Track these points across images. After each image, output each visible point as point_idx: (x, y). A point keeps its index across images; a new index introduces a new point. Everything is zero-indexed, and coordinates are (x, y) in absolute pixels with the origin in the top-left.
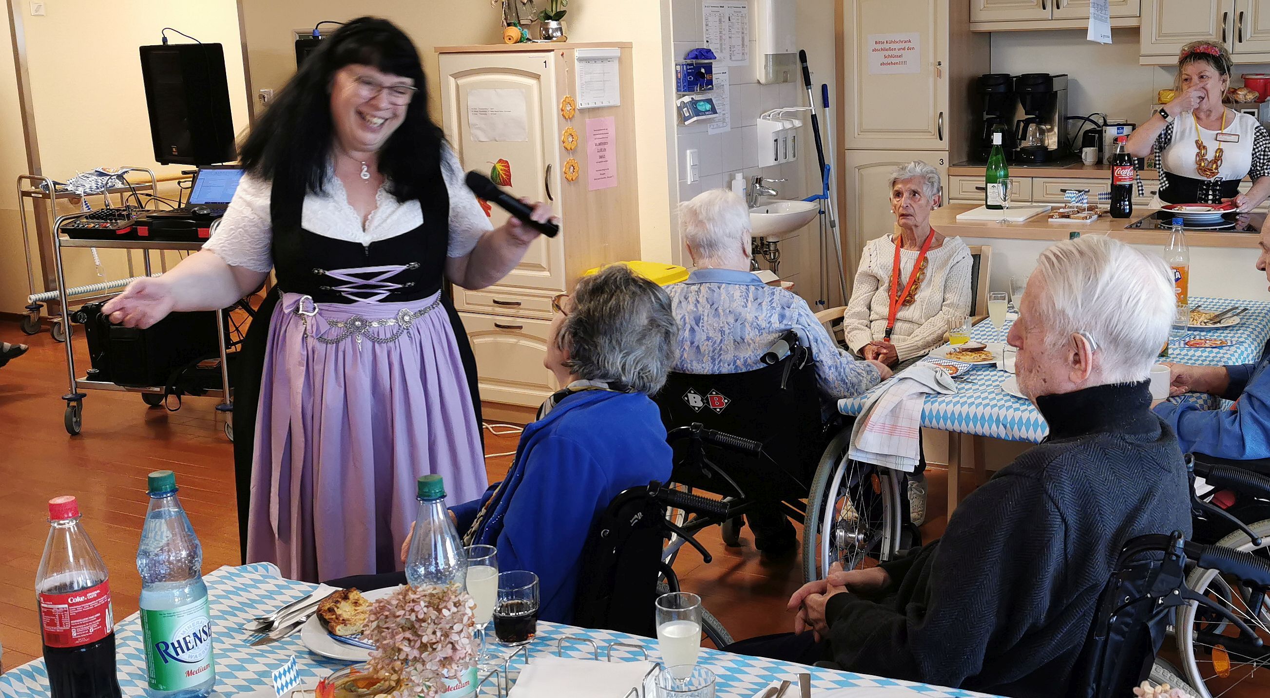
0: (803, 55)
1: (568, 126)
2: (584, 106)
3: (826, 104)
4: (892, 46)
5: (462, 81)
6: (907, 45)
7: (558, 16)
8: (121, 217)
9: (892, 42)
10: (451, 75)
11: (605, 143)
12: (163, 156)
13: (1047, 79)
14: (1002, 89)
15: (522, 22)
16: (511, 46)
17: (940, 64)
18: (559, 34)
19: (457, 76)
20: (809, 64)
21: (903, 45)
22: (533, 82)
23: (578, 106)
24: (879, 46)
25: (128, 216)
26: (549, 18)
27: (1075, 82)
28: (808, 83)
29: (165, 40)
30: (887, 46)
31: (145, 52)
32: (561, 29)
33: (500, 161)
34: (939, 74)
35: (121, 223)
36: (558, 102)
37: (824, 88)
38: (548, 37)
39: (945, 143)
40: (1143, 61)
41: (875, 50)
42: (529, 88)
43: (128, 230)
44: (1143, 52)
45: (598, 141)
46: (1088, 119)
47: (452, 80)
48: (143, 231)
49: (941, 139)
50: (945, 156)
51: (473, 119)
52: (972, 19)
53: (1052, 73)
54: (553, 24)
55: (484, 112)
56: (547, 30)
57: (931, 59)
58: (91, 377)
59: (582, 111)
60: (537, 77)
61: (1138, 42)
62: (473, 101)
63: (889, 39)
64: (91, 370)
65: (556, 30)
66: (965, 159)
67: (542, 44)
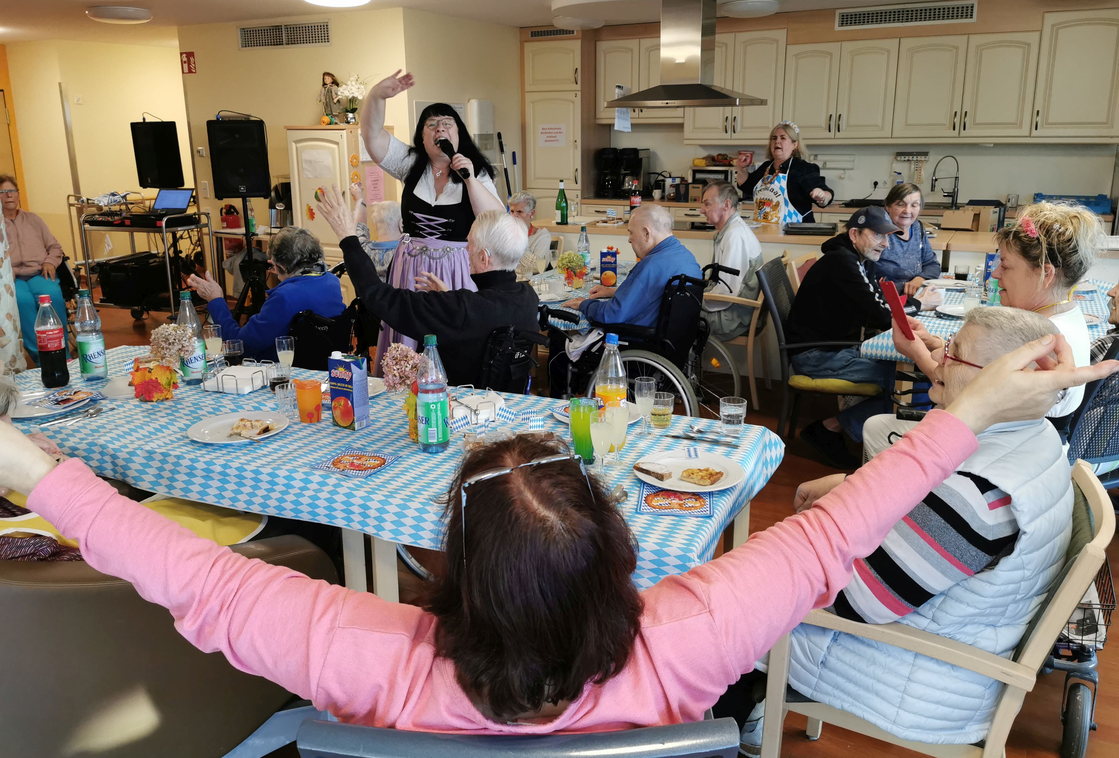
0: (499, 135)
1: (354, 170)
2: (364, 160)
3: (515, 162)
4: (551, 131)
5: (299, 145)
6: (559, 131)
7: (353, 111)
8: (117, 215)
9: (551, 129)
10: (294, 142)
11: (377, 180)
12: (144, 183)
13: (635, 151)
14: (611, 156)
15: (334, 113)
16: (324, 126)
17: (576, 141)
18: (354, 120)
19: (296, 142)
20: (503, 140)
21: (556, 131)
22: (335, 146)
23: (361, 160)
24: (544, 131)
25: (121, 214)
26: (348, 111)
27: (654, 153)
28: (502, 150)
29: (144, 119)
30: (548, 131)
31: (134, 126)
32: (354, 118)
33: (320, 189)
34: (576, 147)
35: (116, 218)
36: (348, 159)
37: (514, 154)
38: (348, 122)
39: (579, 186)
40: (686, 142)
41: (542, 133)
42: (333, 149)
43: (120, 222)
44: (686, 137)
45: (373, 179)
46: (660, 174)
47: (294, 144)
48: (127, 222)
49: (577, 183)
50: (579, 193)
51: (305, 165)
52: (597, 116)
53: (639, 148)
54: (351, 115)
55: (310, 162)
56: (347, 119)
57: (572, 139)
58: (102, 301)
59: (363, 162)
60: (337, 143)
61: (683, 132)
62: (305, 156)
63: (550, 127)
64: (102, 297)
65: (351, 118)
66: (592, 195)
67: (343, 125)
